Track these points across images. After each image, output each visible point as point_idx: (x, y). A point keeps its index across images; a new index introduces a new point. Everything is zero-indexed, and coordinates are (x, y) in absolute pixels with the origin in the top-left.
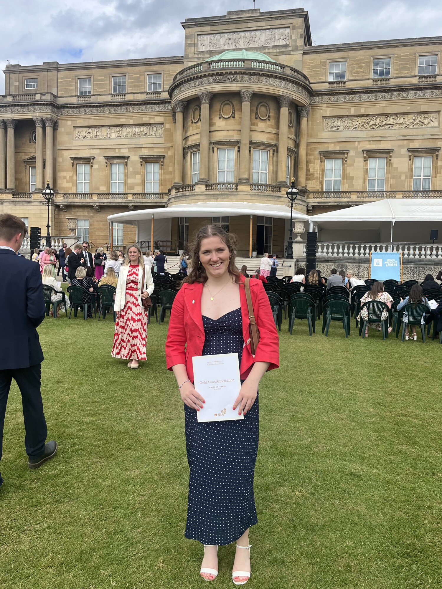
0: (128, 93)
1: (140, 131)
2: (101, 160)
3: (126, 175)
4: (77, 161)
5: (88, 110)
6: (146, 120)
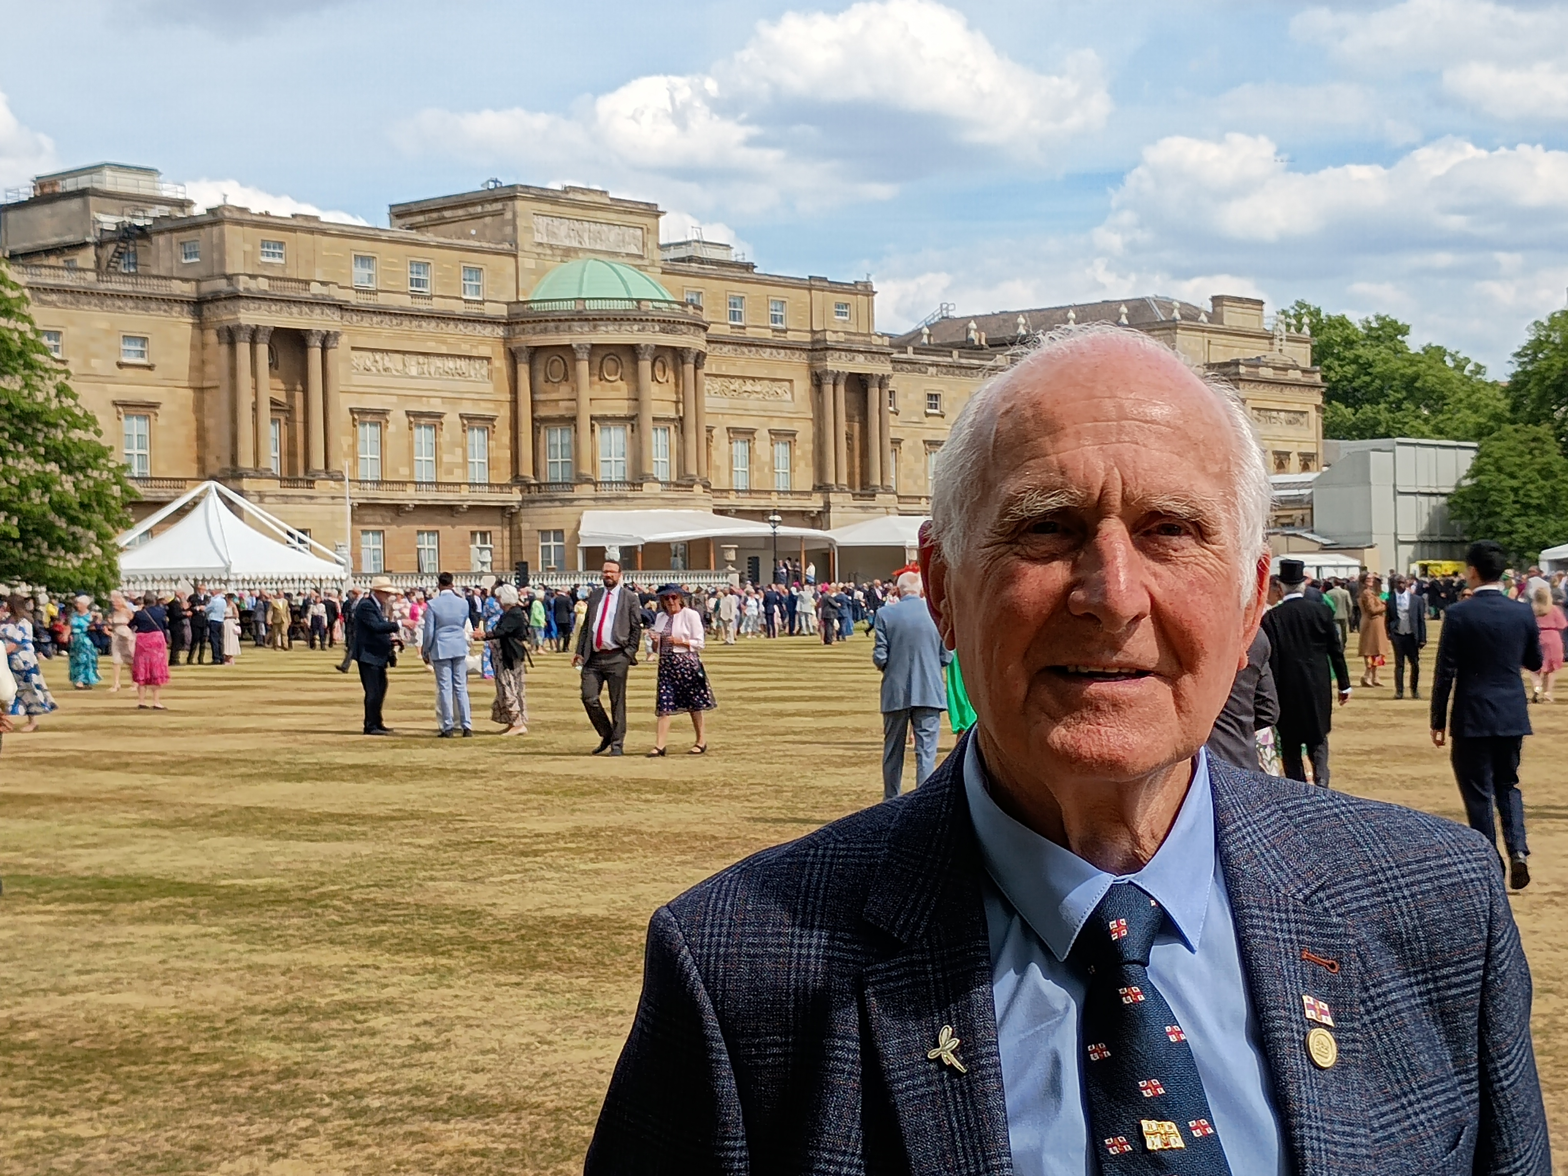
0: (436, 296)
1: (456, 369)
2: (400, 416)
3: (440, 447)
4: (359, 414)
5: (375, 319)
6: (465, 348)
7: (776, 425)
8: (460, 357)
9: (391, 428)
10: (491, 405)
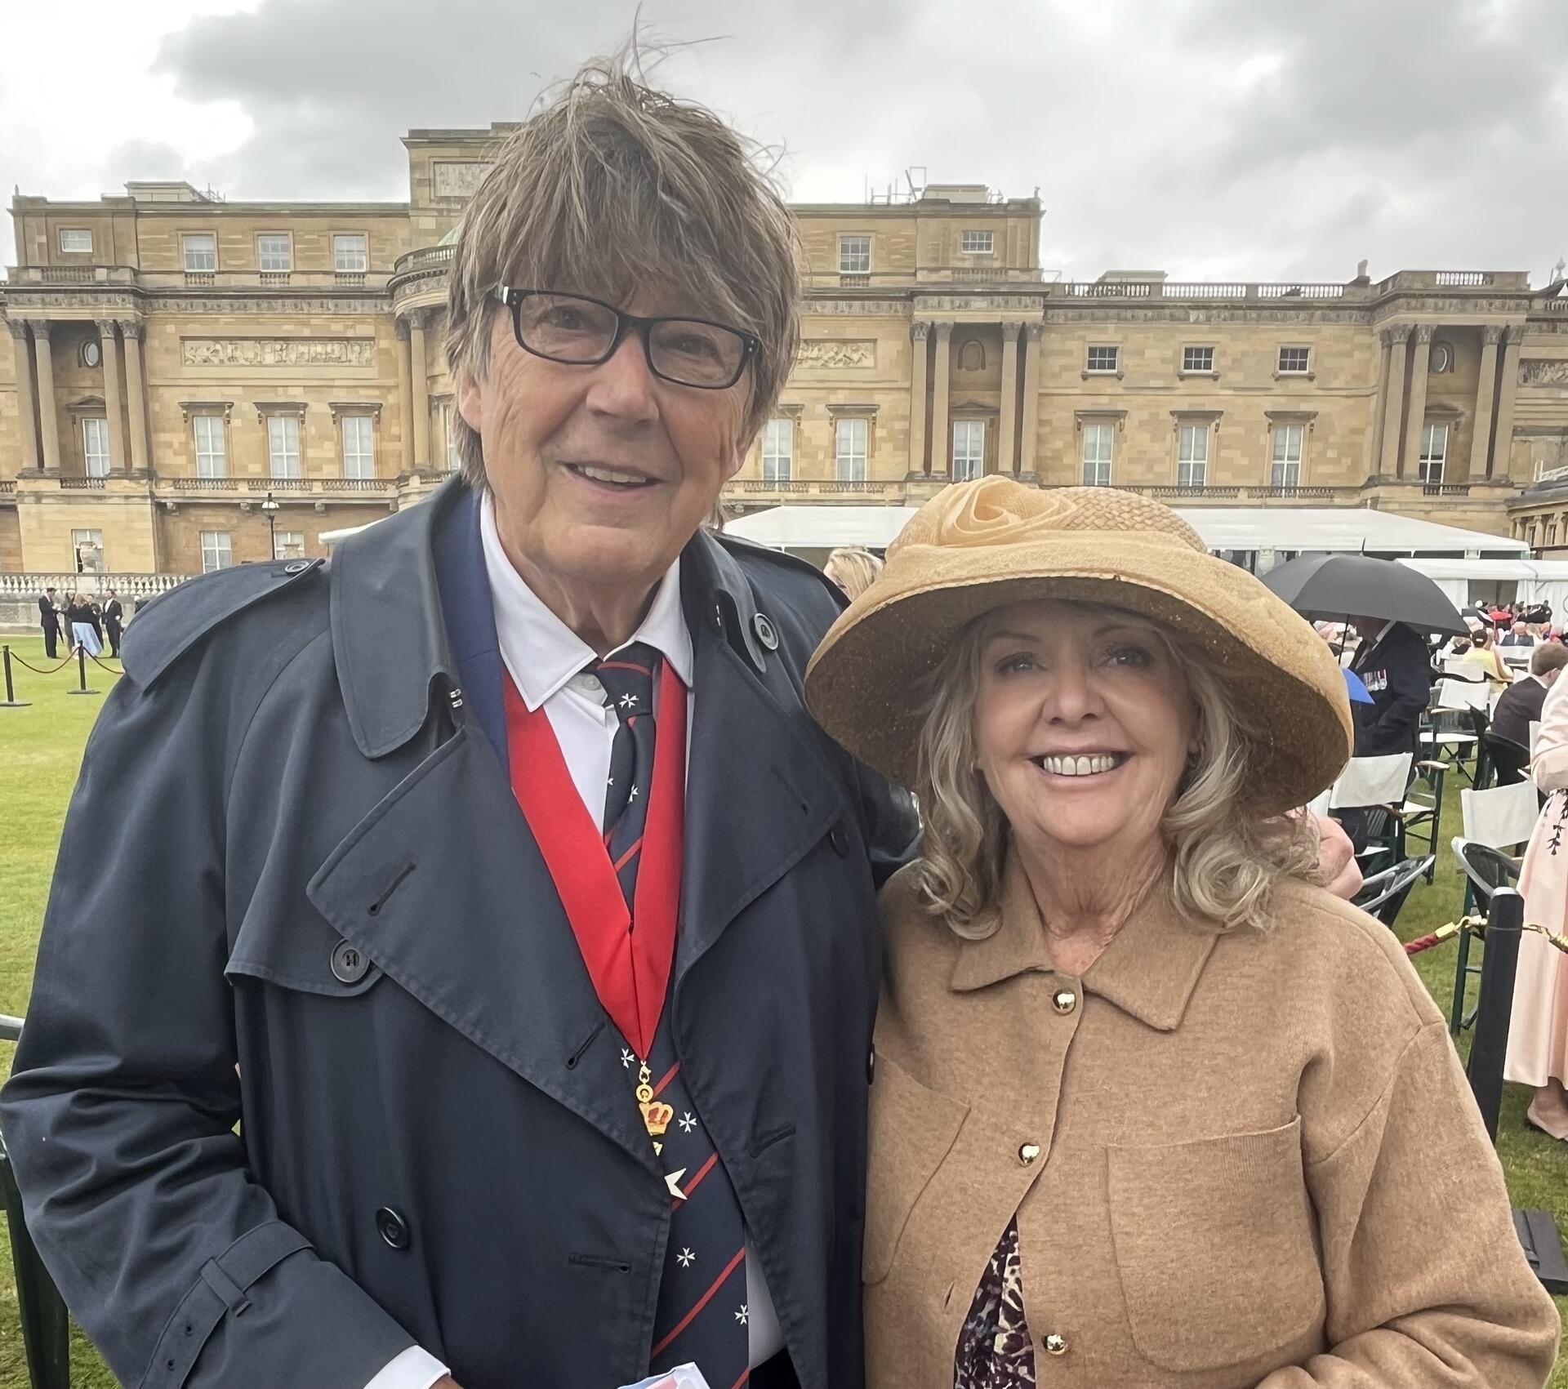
0: (295, 272)
1: (326, 353)
2: (246, 407)
3: (303, 442)
4: (193, 409)
5: (209, 303)
6: (336, 328)
7: (840, 398)
8: (332, 339)
9: (236, 422)
10: (376, 392)
